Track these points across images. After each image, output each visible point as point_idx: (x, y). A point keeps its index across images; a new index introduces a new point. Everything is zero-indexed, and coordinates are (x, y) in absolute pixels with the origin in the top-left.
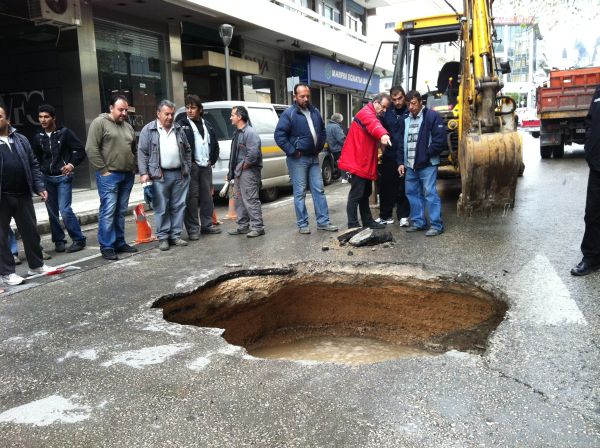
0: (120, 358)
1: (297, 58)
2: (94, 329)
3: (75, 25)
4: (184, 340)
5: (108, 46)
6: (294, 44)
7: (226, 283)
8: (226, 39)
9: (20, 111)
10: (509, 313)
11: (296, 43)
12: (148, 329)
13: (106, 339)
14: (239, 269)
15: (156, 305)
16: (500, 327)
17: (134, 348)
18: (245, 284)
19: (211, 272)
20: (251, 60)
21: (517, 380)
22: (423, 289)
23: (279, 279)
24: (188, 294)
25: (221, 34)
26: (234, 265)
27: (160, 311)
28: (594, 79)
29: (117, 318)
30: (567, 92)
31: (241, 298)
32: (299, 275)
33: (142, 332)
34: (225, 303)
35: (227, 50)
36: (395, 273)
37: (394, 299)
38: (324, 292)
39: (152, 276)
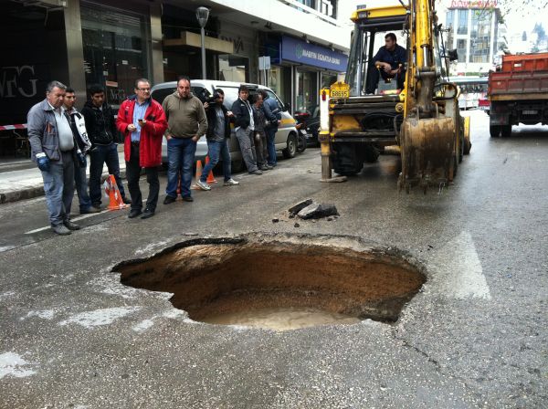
0: (75, 319)
1: (269, 38)
2: (57, 291)
3: (62, 6)
4: (135, 302)
5: (93, 26)
6: (267, 26)
7: (181, 250)
8: (202, 21)
9: (12, 84)
10: (425, 286)
11: (269, 25)
12: (105, 291)
13: (66, 300)
14: (194, 238)
15: (115, 270)
16: (414, 299)
17: (89, 309)
18: (200, 251)
19: (169, 240)
20: (227, 40)
21: (417, 349)
22: (359, 260)
23: (230, 247)
24: (146, 260)
25: (198, 17)
26: (190, 234)
27: (118, 276)
28: (543, 64)
29: (80, 280)
30: (515, 77)
31: (196, 264)
32: (249, 245)
33: (98, 295)
34: (181, 268)
35: (203, 31)
36: (334, 245)
37: (335, 267)
38: (274, 259)
39: (116, 242)
